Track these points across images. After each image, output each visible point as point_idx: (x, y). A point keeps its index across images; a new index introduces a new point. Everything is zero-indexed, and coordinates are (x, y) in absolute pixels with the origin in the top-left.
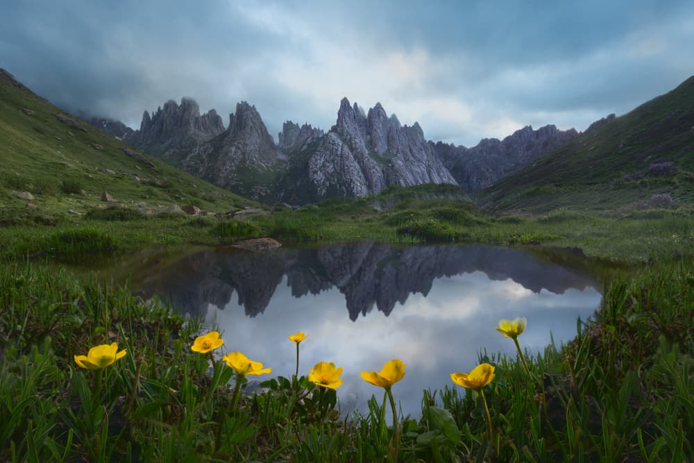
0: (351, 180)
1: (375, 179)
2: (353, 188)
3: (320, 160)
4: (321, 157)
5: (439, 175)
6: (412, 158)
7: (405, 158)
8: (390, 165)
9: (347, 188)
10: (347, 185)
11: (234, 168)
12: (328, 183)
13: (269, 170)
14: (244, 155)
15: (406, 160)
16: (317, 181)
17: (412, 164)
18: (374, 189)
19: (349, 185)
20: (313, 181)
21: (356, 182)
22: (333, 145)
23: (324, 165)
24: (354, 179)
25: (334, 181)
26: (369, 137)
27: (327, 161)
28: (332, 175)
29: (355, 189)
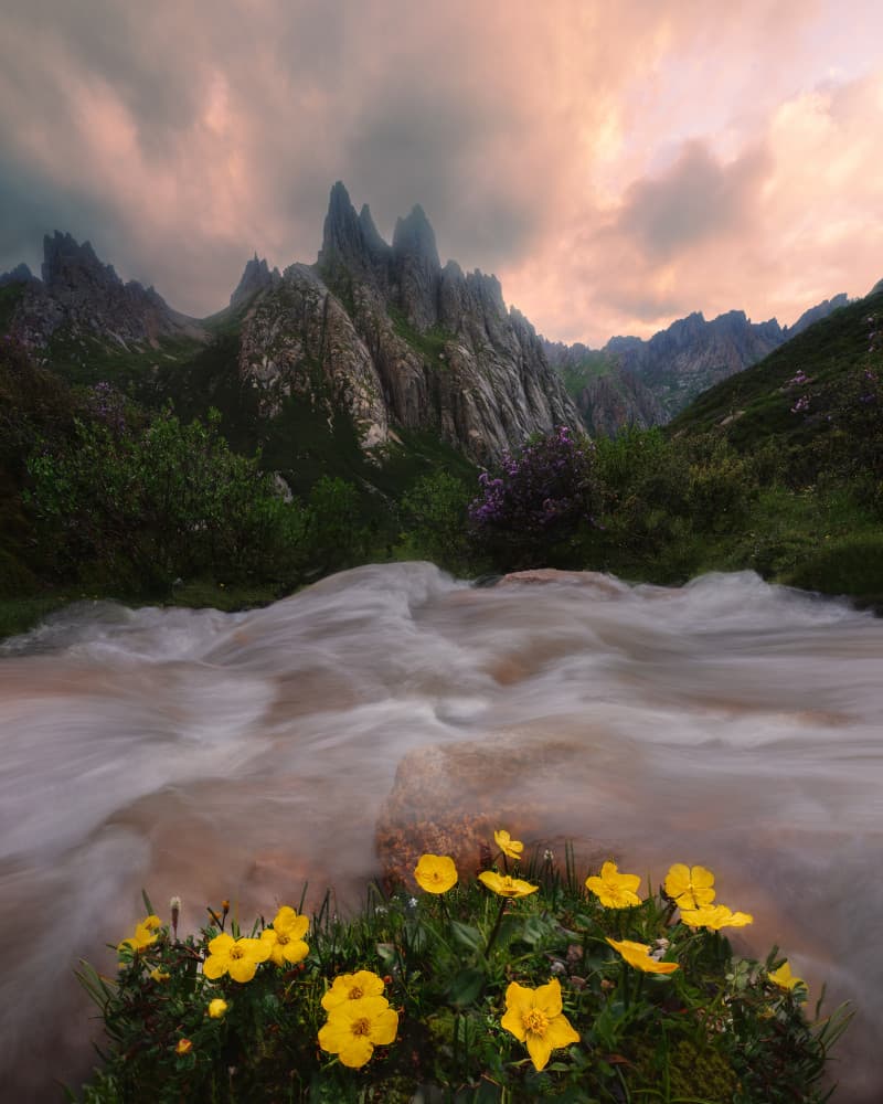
0: (347, 383)
1: (406, 384)
2: (351, 403)
3: (270, 328)
4: (273, 321)
5: (545, 391)
6: (489, 347)
7: (475, 345)
8: (441, 356)
9: (335, 404)
10: (336, 395)
11: (43, 345)
12: (287, 390)
13: (135, 352)
14: (66, 312)
15: (477, 349)
16: (259, 382)
17: (490, 360)
18: (404, 410)
19: (342, 395)
20: (249, 383)
21: (358, 388)
22: (304, 293)
23: (278, 343)
24: (353, 381)
25: (303, 383)
26: (395, 289)
27: (286, 331)
28: (298, 368)
29: (355, 406)
